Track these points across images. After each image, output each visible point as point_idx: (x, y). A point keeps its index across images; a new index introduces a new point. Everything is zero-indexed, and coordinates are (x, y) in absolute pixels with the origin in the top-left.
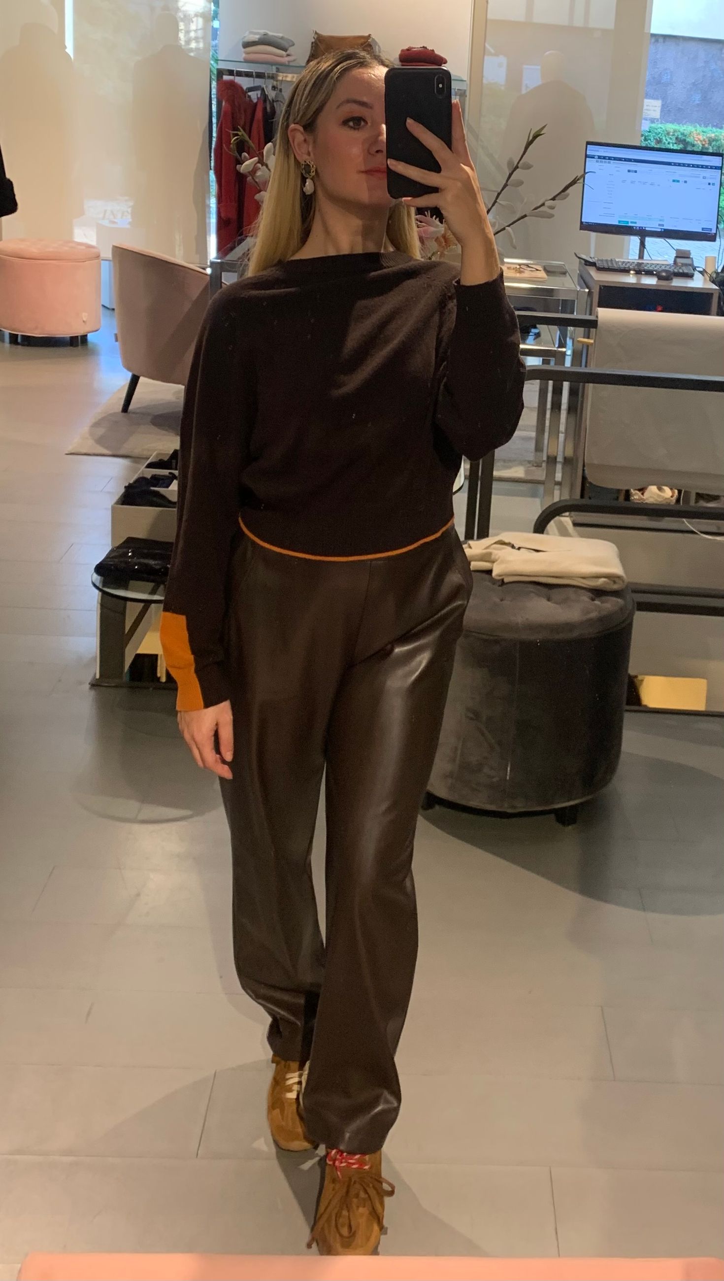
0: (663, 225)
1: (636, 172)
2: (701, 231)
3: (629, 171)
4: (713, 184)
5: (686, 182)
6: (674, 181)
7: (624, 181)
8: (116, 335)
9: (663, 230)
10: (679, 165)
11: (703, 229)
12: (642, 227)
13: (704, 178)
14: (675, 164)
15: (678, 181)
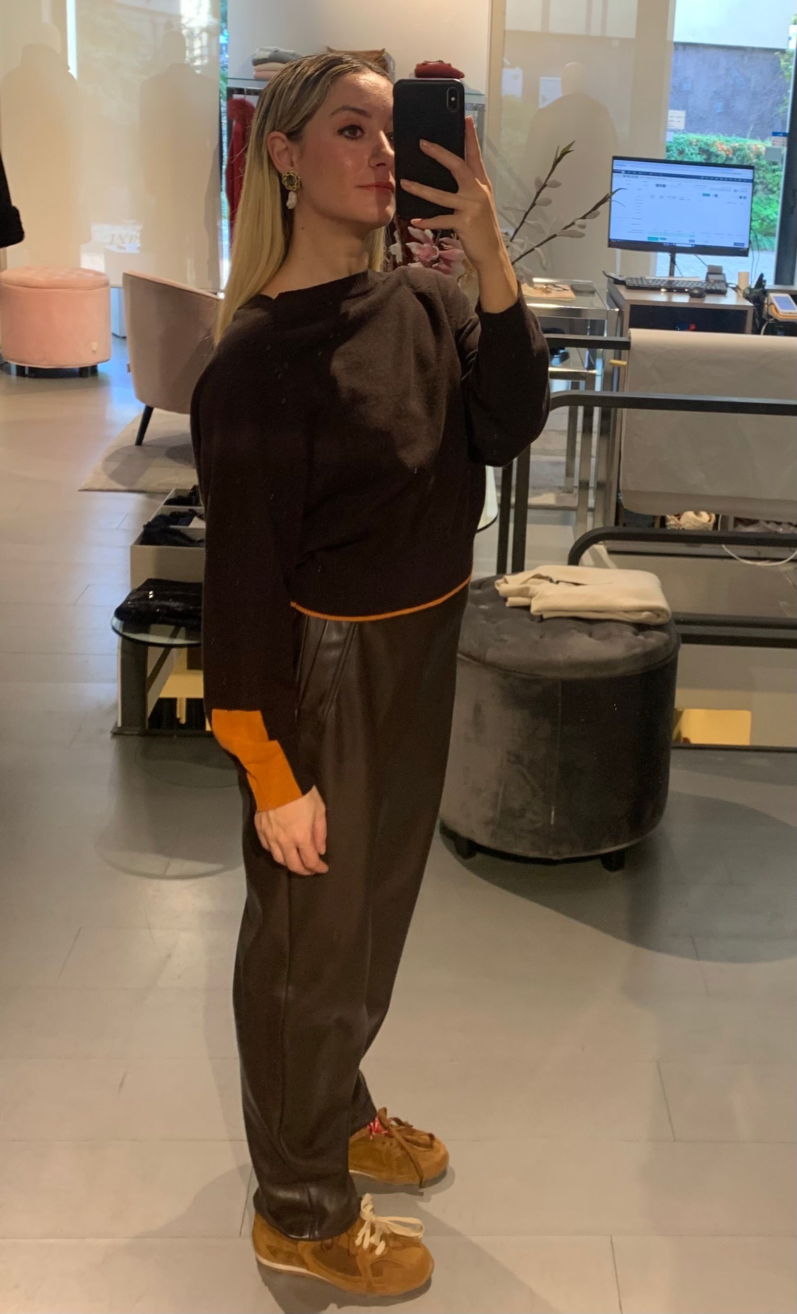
0: (693, 241)
1: (664, 186)
2: (732, 245)
3: (657, 185)
4: (745, 198)
5: (716, 196)
6: (704, 195)
7: (652, 196)
8: (128, 365)
9: (694, 246)
10: (709, 178)
11: (735, 244)
12: (670, 243)
13: (735, 191)
14: (705, 178)
15: (708, 195)
